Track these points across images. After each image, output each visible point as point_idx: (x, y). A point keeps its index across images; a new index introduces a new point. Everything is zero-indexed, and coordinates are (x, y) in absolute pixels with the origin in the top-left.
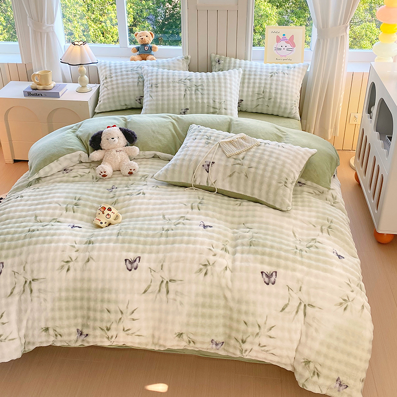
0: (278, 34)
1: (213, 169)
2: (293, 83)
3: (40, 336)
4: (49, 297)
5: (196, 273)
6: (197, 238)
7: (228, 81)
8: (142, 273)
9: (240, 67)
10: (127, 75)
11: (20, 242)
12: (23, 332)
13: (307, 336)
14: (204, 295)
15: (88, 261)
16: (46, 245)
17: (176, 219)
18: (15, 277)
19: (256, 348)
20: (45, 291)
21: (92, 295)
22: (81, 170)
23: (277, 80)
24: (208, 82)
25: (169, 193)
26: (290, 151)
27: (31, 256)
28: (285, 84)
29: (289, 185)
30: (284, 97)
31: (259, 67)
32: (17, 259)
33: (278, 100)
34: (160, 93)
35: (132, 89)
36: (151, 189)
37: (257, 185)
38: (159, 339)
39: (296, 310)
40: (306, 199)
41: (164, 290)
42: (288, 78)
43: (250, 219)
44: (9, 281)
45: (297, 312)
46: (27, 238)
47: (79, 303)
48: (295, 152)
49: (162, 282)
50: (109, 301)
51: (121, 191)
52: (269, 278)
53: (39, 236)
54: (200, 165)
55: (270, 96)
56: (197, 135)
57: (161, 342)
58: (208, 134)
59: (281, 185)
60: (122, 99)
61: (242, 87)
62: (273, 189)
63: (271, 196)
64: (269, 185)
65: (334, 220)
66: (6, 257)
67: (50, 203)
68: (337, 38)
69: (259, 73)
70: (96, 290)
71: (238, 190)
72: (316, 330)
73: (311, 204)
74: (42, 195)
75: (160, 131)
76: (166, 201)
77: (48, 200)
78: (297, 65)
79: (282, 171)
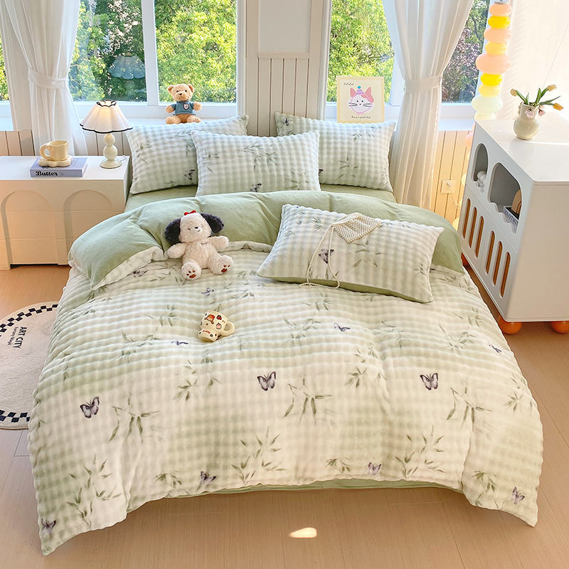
0: (352, 87)
1: (333, 258)
2: (380, 147)
3: (153, 487)
4: (165, 435)
5: (346, 384)
6: (338, 343)
7: (306, 147)
8: (281, 392)
9: (315, 129)
10: (171, 142)
11: (116, 369)
12: (130, 484)
13: (477, 444)
14: (358, 411)
15: (212, 383)
16: (154, 369)
17: (303, 322)
18: (118, 414)
19: (422, 465)
20: (160, 427)
21: (222, 426)
22: (158, 272)
23: (362, 144)
24: (282, 149)
25: (282, 292)
26: (417, 231)
27: (135, 385)
28: (372, 148)
29: (425, 272)
30: (373, 164)
31: (339, 128)
32: (117, 392)
33: (367, 169)
34: (222, 166)
35: (179, 161)
36: (258, 289)
37: (390, 274)
38: (305, 470)
39: (463, 416)
40: (442, 288)
41: (309, 409)
42: (375, 141)
43: (389, 315)
44: (109, 420)
45: (465, 418)
46: (123, 363)
47: (203, 438)
48: (423, 232)
49: (307, 399)
50: (244, 431)
51: (221, 293)
52: (430, 382)
53: (140, 358)
54: (315, 255)
55: (356, 163)
56: (301, 217)
57: (308, 474)
58: (316, 216)
59: (417, 272)
60: (166, 174)
61: (321, 153)
62: (409, 278)
63: (409, 287)
64: (405, 273)
65: (479, 309)
66: (101, 390)
67: (137, 316)
68: (429, 91)
69: (339, 135)
70: (226, 419)
71: (367, 282)
72: (488, 436)
73: (450, 293)
74: (122, 306)
75: (248, 215)
76: (282, 302)
77: (134, 313)
78: (382, 124)
79: (415, 256)
